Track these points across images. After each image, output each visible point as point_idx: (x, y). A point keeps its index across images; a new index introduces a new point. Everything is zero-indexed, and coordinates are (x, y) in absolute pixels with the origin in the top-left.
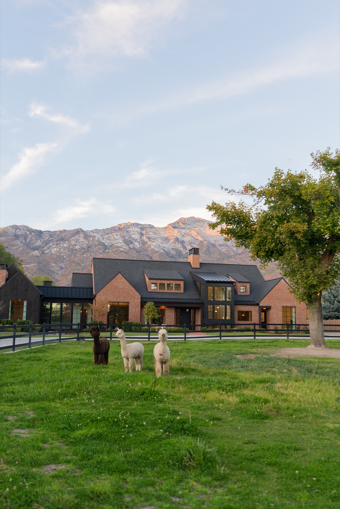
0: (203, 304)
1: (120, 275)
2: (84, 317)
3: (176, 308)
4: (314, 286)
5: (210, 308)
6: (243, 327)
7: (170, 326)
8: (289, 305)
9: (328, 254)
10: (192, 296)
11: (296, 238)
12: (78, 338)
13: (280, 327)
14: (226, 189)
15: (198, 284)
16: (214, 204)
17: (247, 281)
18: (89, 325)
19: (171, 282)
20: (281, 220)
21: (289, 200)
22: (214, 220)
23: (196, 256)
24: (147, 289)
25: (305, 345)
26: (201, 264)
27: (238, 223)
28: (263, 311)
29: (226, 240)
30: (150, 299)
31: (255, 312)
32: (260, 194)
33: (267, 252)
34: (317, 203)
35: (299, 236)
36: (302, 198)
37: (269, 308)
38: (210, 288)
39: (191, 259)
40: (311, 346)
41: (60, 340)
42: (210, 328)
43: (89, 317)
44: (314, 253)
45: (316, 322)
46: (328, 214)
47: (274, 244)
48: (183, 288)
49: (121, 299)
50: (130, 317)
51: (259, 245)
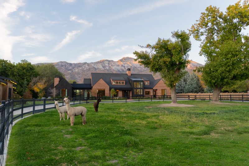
0: (132, 89)
1: (101, 79)
2: (88, 95)
3: (122, 91)
4: (173, 81)
5: (135, 90)
6: (147, 97)
7: (121, 97)
8: (164, 88)
9: (178, 69)
10: (128, 86)
11: (166, 64)
12: (87, 102)
13: (160, 97)
14: (140, 46)
15: (130, 81)
16: (136, 51)
17: (148, 80)
18: (91, 98)
19: (121, 81)
20: (161, 57)
21: (164, 50)
22: (136, 58)
23: (130, 71)
24: (111, 84)
25: (170, 103)
26: (131, 74)
27: (145, 59)
28: (154, 91)
29: (140, 65)
30: (113, 88)
31: (151, 91)
32: (153, 48)
33: (156, 69)
34: (174, 50)
35: (167, 63)
36: (168, 49)
37: (156, 90)
38: (135, 83)
39: (127, 72)
40: (172, 103)
41: (80, 103)
42: (135, 98)
43: (90, 95)
44: (173, 69)
45: (174, 95)
46: (178, 55)
47: (158, 66)
48: (125, 83)
49: (102, 88)
50: (106, 94)
51: (153, 66)
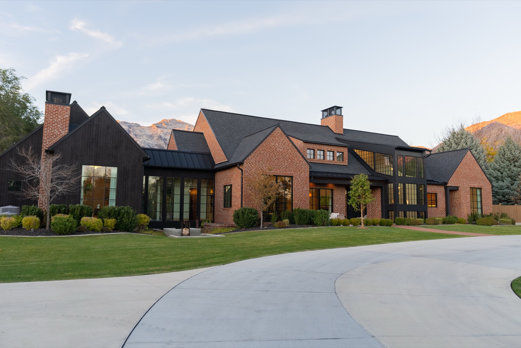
0: (386, 181)
1: (278, 130)
5: (401, 187)
8: (475, 185)
10: (360, 170)
19: (332, 149)
23: (339, 117)
31: (440, 193)
48: (347, 158)
50: (295, 201)
